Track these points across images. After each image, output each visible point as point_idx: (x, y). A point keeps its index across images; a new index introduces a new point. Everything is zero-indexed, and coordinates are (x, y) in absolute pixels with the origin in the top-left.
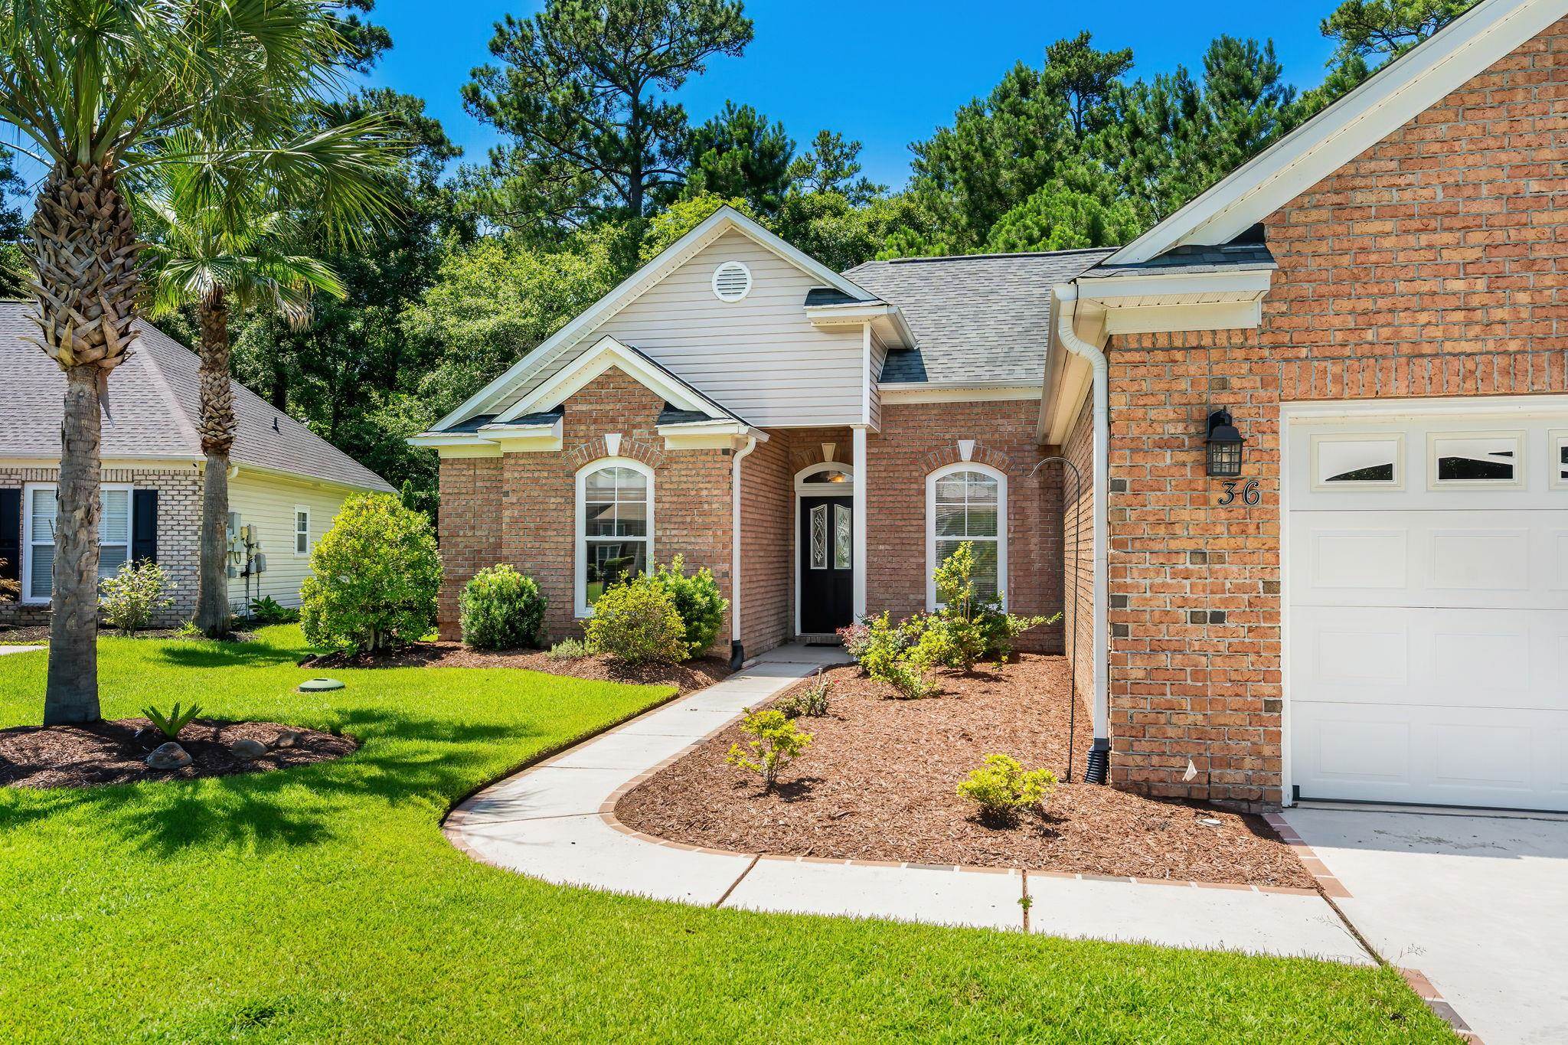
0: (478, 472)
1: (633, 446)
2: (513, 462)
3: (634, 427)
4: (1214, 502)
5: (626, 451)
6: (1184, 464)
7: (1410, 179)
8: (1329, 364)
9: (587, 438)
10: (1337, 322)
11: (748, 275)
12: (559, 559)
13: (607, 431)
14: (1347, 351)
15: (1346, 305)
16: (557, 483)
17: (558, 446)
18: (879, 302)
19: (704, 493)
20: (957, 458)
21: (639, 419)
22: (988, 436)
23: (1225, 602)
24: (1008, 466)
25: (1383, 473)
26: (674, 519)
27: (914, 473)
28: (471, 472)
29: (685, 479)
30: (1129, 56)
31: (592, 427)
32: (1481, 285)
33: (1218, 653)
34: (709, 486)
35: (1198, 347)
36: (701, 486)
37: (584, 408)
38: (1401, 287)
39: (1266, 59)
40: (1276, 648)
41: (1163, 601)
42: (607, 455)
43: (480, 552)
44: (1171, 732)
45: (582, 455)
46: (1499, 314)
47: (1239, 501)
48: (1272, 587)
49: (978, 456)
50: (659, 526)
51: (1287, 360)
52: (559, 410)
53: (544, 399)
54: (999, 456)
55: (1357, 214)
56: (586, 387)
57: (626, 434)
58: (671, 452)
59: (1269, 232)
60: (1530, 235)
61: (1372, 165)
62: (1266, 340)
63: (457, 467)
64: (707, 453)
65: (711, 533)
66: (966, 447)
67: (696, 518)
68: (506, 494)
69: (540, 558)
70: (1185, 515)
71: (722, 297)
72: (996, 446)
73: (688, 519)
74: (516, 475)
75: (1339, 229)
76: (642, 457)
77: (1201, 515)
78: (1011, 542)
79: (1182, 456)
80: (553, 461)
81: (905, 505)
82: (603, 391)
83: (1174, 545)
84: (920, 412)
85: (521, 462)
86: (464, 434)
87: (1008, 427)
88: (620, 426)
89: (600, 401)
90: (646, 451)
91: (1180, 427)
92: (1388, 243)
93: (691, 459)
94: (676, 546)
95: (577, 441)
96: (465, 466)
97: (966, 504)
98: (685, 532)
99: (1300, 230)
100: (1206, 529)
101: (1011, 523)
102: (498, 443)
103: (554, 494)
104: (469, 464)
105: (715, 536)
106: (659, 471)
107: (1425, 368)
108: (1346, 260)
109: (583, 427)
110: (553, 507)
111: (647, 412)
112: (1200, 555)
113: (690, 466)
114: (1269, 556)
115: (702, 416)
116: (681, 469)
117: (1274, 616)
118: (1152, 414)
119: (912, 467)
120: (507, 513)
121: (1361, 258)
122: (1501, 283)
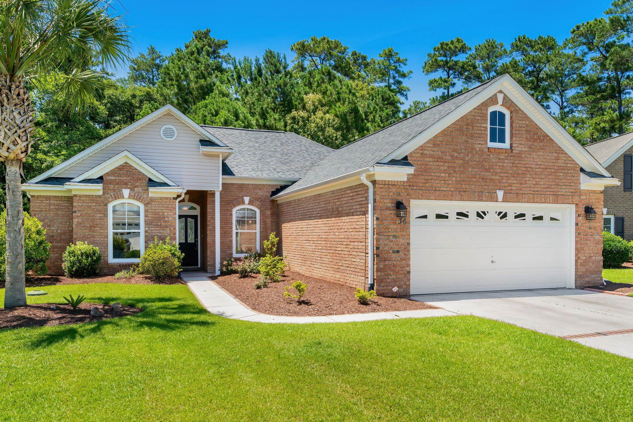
0: (51, 202)
1: (135, 194)
2: (78, 198)
3: (135, 187)
4: (397, 223)
5: (132, 196)
6: (391, 214)
7: (435, 149)
8: (420, 191)
9: (114, 190)
10: (421, 181)
11: (175, 131)
12: (102, 239)
13: (123, 188)
14: (423, 188)
15: (423, 177)
16: (100, 208)
17: (101, 193)
18: (228, 148)
19: (166, 214)
20: (243, 203)
21: (137, 184)
22: (254, 196)
23: (400, 248)
24: (261, 206)
25: (425, 217)
26: (153, 224)
27: (228, 208)
28: (48, 202)
29: (158, 208)
30: (227, 43)
31: (116, 186)
32: (447, 175)
33: (398, 261)
34: (168, 211)
35: (394, 185)
36: (164, 211)
37: (113, 178)
38: (433, 174)
39: (283, 60)
40: (409, 259)
41: (386, 248)
42: (123, 197)
43: (53, 236)
44: (388, 281)
45: (112, 197)
46: (450, 182)
47: (402, 223)
48: (409, 244)
49: (251, 203)
50: (147, 226)
51: (412, 189)
52: (101, 178)
53: (95, 173)
54: (258, 203)
55: (425, 156)
56: (113, 170)
57: (132, 189)
58: (151, 197)
59: (409, 158)
60: (455, 165)
61: (428, 145)
62: (408, 184)
63: (41, 199)
64: (167, 198)
65: (168, 229)
66: (247, 199)
67: (163, 223)
68: (75, 212)
69: (92, 239)
70: (392, 226)
71: (165, 138)
72: (257, 199)
73: (159, 224)
74: (80, 204)
75: (422, 159)
76: (139, 199)
77: (395, 226)
78: (261, 232)
79: (391, 212)
80: (98, 199)
81: (225, 219)
82: (121, 172)
83: (389, 234)
84: (231, 186)
85: (82, 199)
86: (48, 185)
87: (260, 193)
88: (129, 186)
89: (120, 176)
90: (141, 196)
91: (390, 205)
92: (431, 163)
93: (160, 201)
94: (154, 234)
95: (109, 191)
96: (44, 199)
97: (246, 219)
98: (158, 228)
99: (415, 158)
100: (396, 230)
101: (261, 226)
102: (70, 191)
103: (99, 212)
104: (46, 198)
105: (170, 230)
106: (146, 205)
107: (437, 193)
108: (423, 167)
109: (112, 186)
110: (98, 218)
111: (141, 181)
112: (395, 236)
113: (160, 203)
114: (408, 236)
115: (165, 184)
116: (156, 204)
117: (409, 251)
118: (385, 201)
119: (228, 206)
120: (75, 220)
121: (426, 166)
122: (450, 175)
